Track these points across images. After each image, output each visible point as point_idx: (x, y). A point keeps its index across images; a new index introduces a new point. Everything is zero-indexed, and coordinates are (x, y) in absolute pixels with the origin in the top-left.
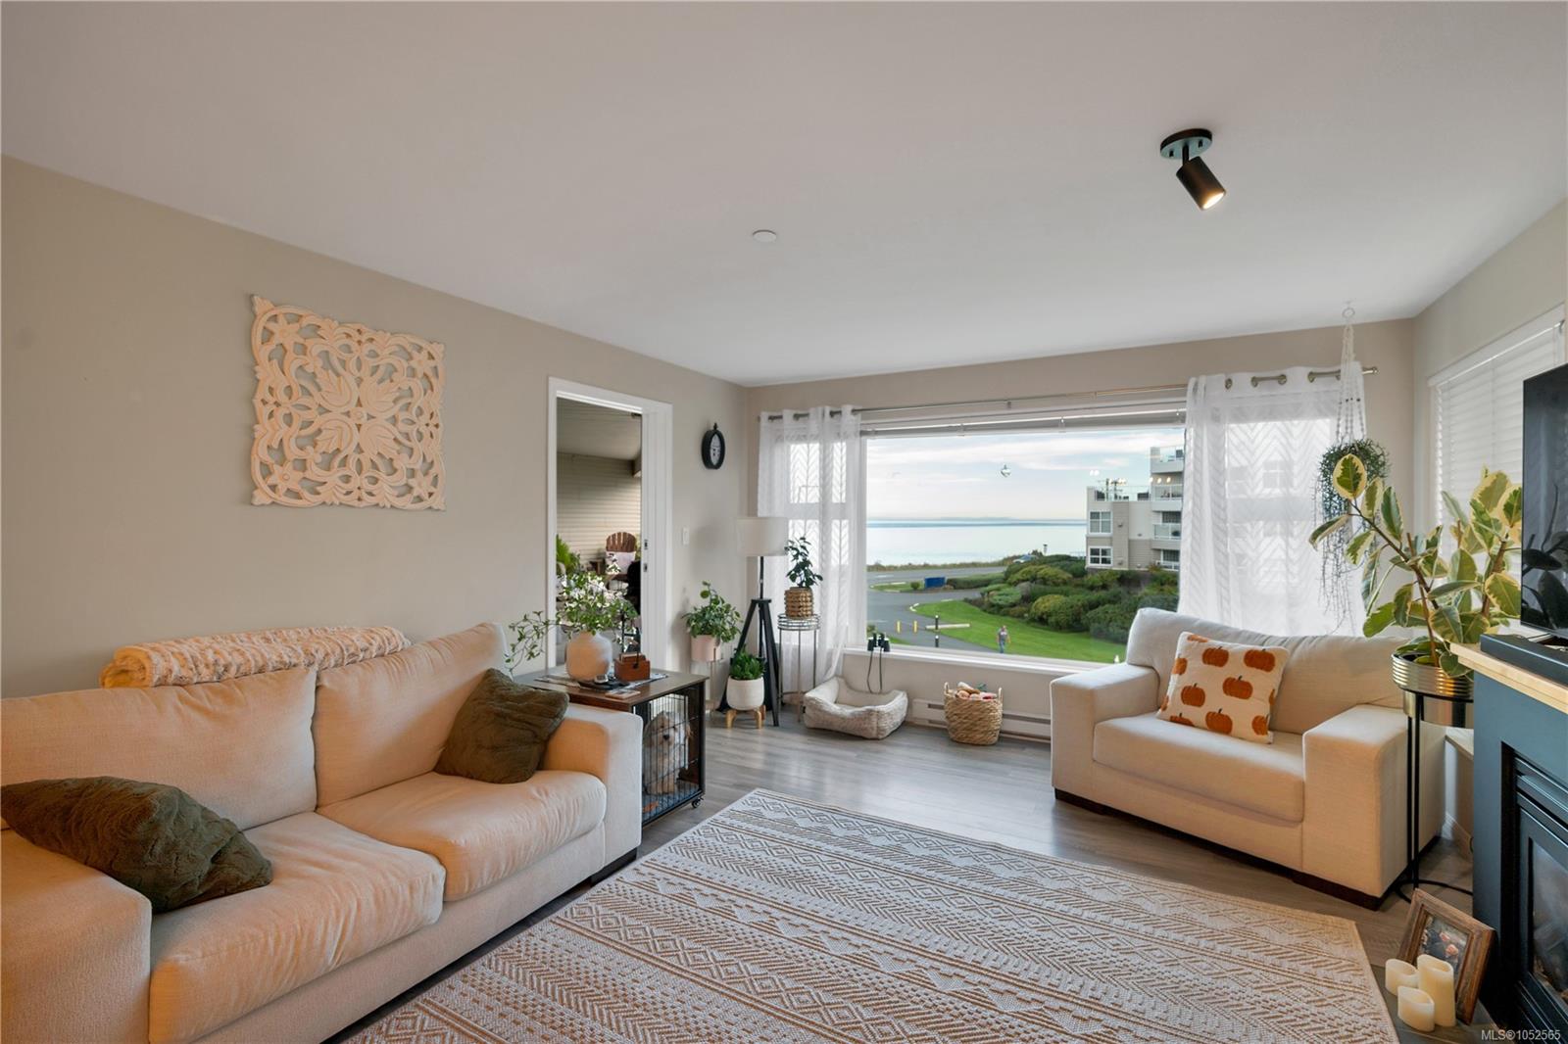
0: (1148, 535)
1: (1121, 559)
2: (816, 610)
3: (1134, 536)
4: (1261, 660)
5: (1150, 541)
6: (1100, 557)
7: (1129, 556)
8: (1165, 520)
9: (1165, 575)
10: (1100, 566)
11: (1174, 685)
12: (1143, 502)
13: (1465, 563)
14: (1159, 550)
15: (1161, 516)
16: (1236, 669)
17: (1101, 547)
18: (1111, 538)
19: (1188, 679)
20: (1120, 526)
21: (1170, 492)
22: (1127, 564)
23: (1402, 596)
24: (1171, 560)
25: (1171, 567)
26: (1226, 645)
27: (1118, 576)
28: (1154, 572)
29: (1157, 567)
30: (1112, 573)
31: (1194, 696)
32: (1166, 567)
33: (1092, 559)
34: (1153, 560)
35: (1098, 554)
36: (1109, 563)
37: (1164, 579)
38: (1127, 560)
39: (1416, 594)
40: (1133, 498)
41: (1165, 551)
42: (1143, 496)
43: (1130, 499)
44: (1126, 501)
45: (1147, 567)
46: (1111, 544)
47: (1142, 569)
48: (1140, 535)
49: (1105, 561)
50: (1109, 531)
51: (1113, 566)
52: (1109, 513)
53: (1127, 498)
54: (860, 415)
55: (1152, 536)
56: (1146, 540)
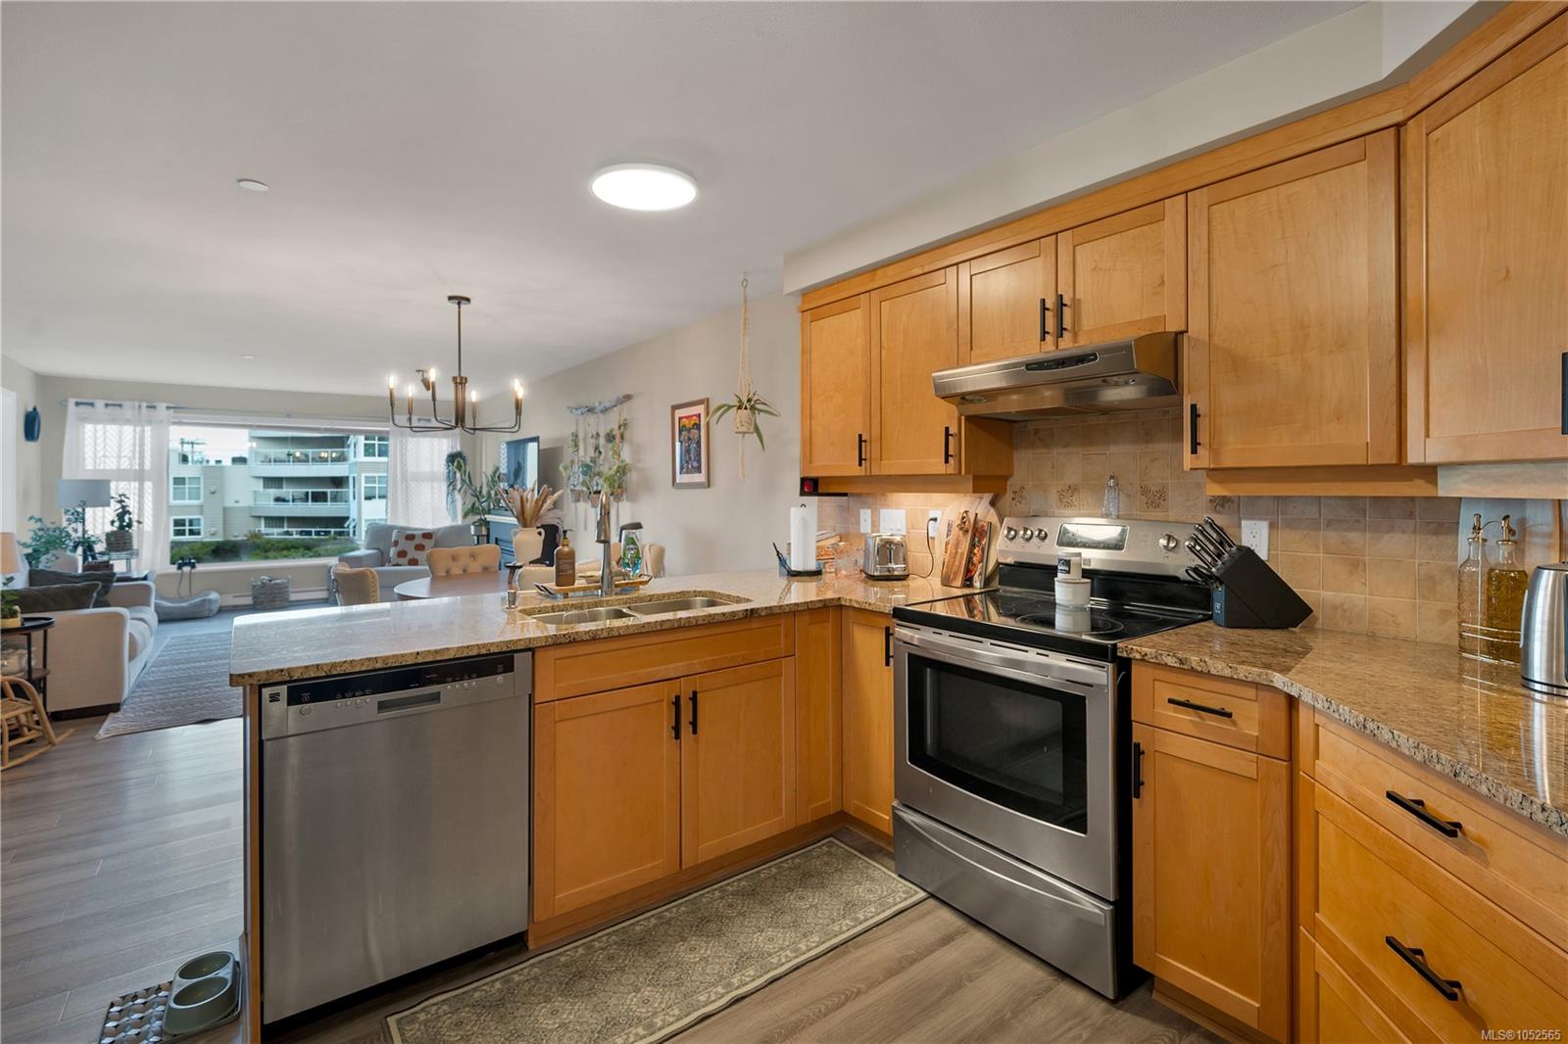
0: (246, 501)
1: (214, 529)
2: (135, 546)
3: (230, 503)
4: (428, 535)
5: (250, 508)
6: (187, 528)
7: (225, 524)
8: (265, 486)
9: (269, 541)
10: (187, 538)
11: (393, 552)
12: (240, 467)
13: (489, 493)
14: (259, 517)
15: (261, 482)
16: (419, 540)
17: (187, 517)
18: (201, 506)
19: (399, 548)
20: (213, 493)
21: (272, 458)
22: (222, 534)
23: (474, 505)
24: (273, 527)
25: (273, 534)
26: (414, 532)
27: (213, 547)
28: (255, 540)
29: (257, 535)
30: (203, 544)
31: (402, 554)
32: (268, 534)
33: (175, 530)
34: (252, 529)
35: (184, 525)
36: (199, 533)
37: (269, 546)
38: (221, 530)
39: (477, 505)
40: (227, 462)
41: (266, 518)
42: (240, 460)
43: (224, 464)
44: (219, 465)
45: (246, 536)
46: (201, 513)
47: (240, 538)
48: (237, 502)
49: (192, 532)
50: (198, 498)
51: (201, 538)
52: (199, 478)
53: (220, 461)
54: (172, 410)
55: (251, 503)
56: (244, 508)
